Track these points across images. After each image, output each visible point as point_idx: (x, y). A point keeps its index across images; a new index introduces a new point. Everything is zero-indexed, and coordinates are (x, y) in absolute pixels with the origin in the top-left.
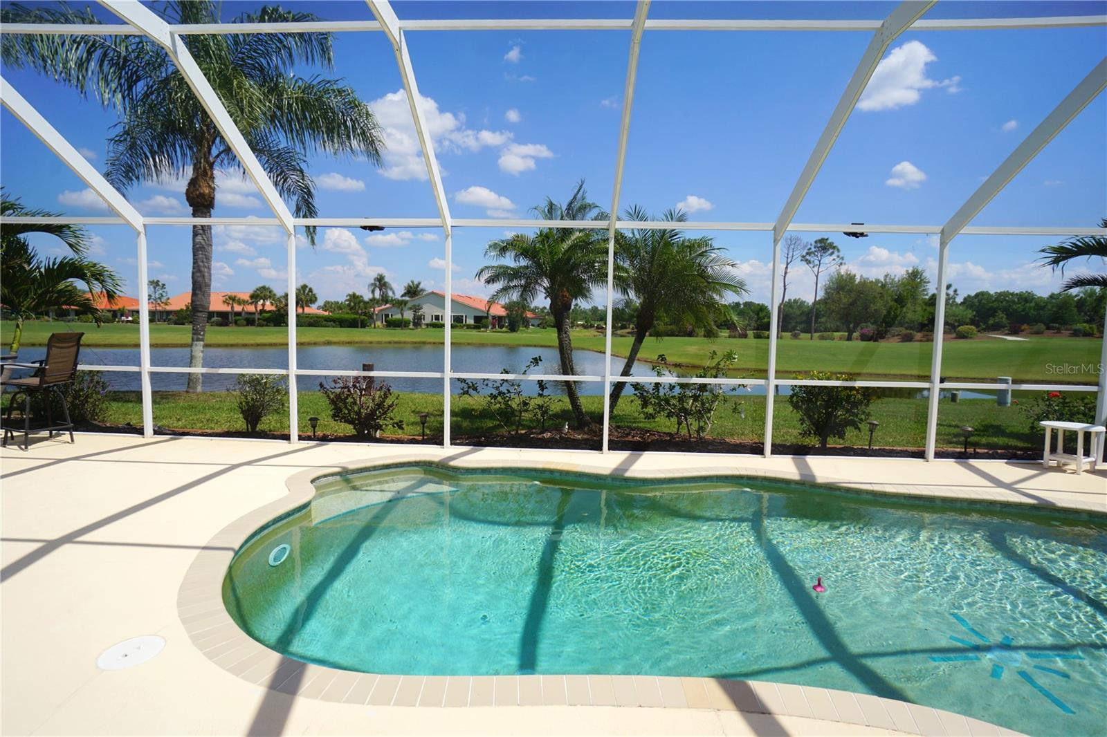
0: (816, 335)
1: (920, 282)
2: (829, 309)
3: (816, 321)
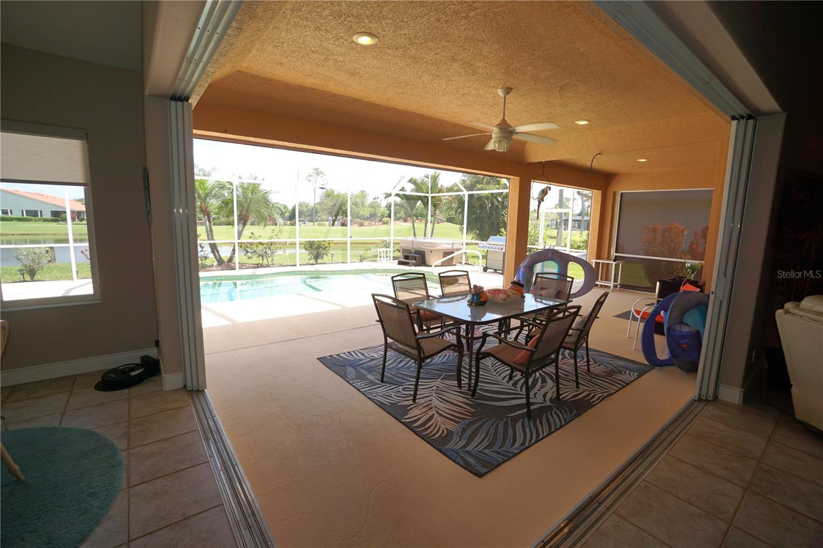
0: (316, 223)
1: (365, 195)
2: (322, 208)
3: (316, 216)
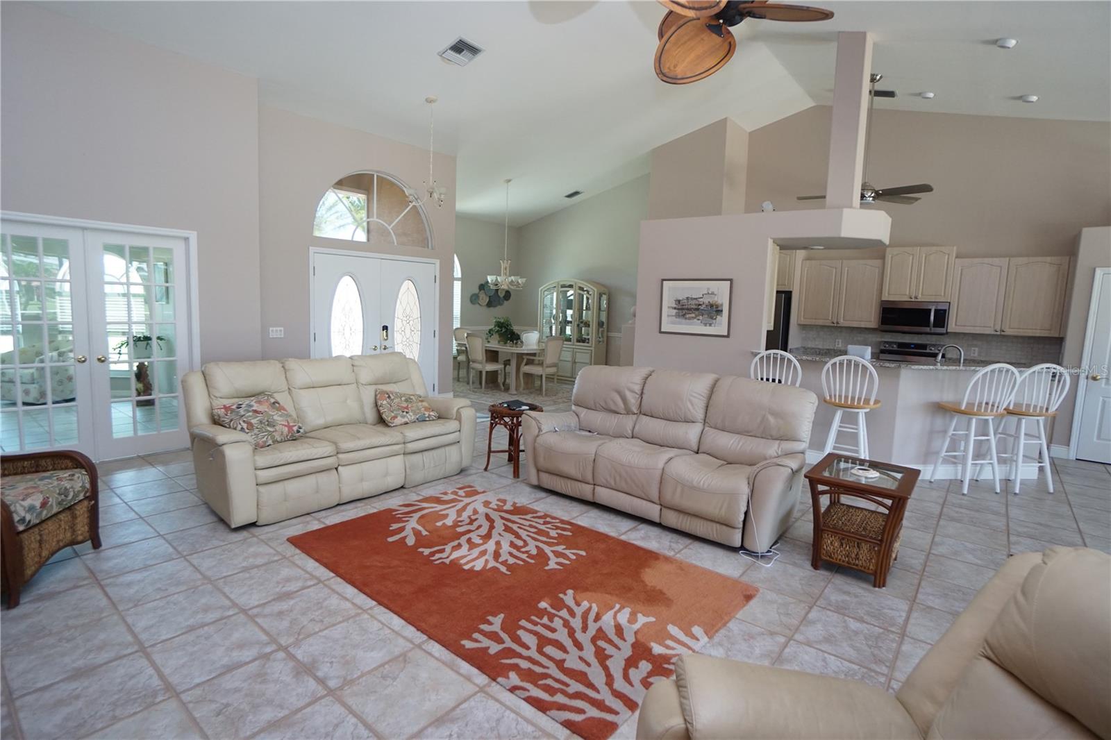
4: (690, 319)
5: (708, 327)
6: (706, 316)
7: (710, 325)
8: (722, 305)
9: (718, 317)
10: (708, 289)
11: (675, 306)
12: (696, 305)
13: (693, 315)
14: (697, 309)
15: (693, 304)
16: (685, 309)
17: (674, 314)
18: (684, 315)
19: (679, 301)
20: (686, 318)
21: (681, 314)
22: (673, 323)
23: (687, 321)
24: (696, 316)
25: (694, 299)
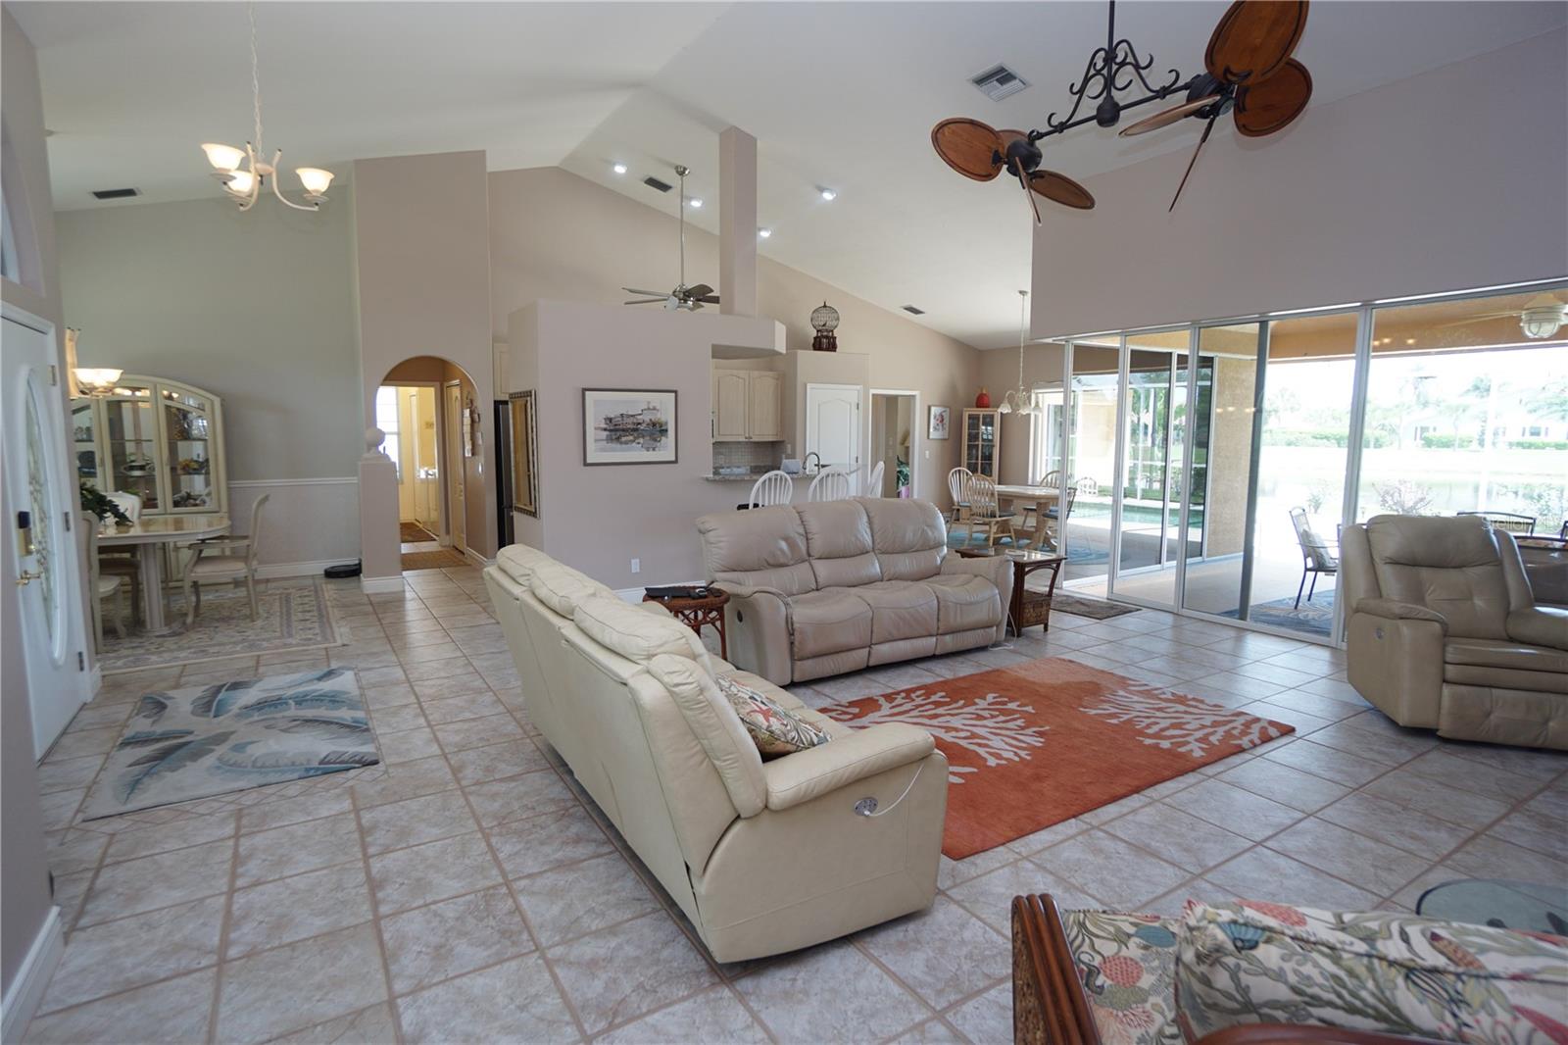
4: (626, 443)
5: (651, 452)
6: (648, 438)
7: (654, 449)
8: (666, 423)
9: (663, 438)
10: (649, 403)
11: (605, 426)
12: (634, 424)
13: (631, 438)
14: (636, 430)
15: (629, 423)
16: (619, 430)
17: (604, 437)
18: (618, 439)
19: (609, 420)
20: (621, 443)
21: (614, 437)
22: (603, 450)
23: (624, 446)
24: (636, 438)
25: (632, 416)
